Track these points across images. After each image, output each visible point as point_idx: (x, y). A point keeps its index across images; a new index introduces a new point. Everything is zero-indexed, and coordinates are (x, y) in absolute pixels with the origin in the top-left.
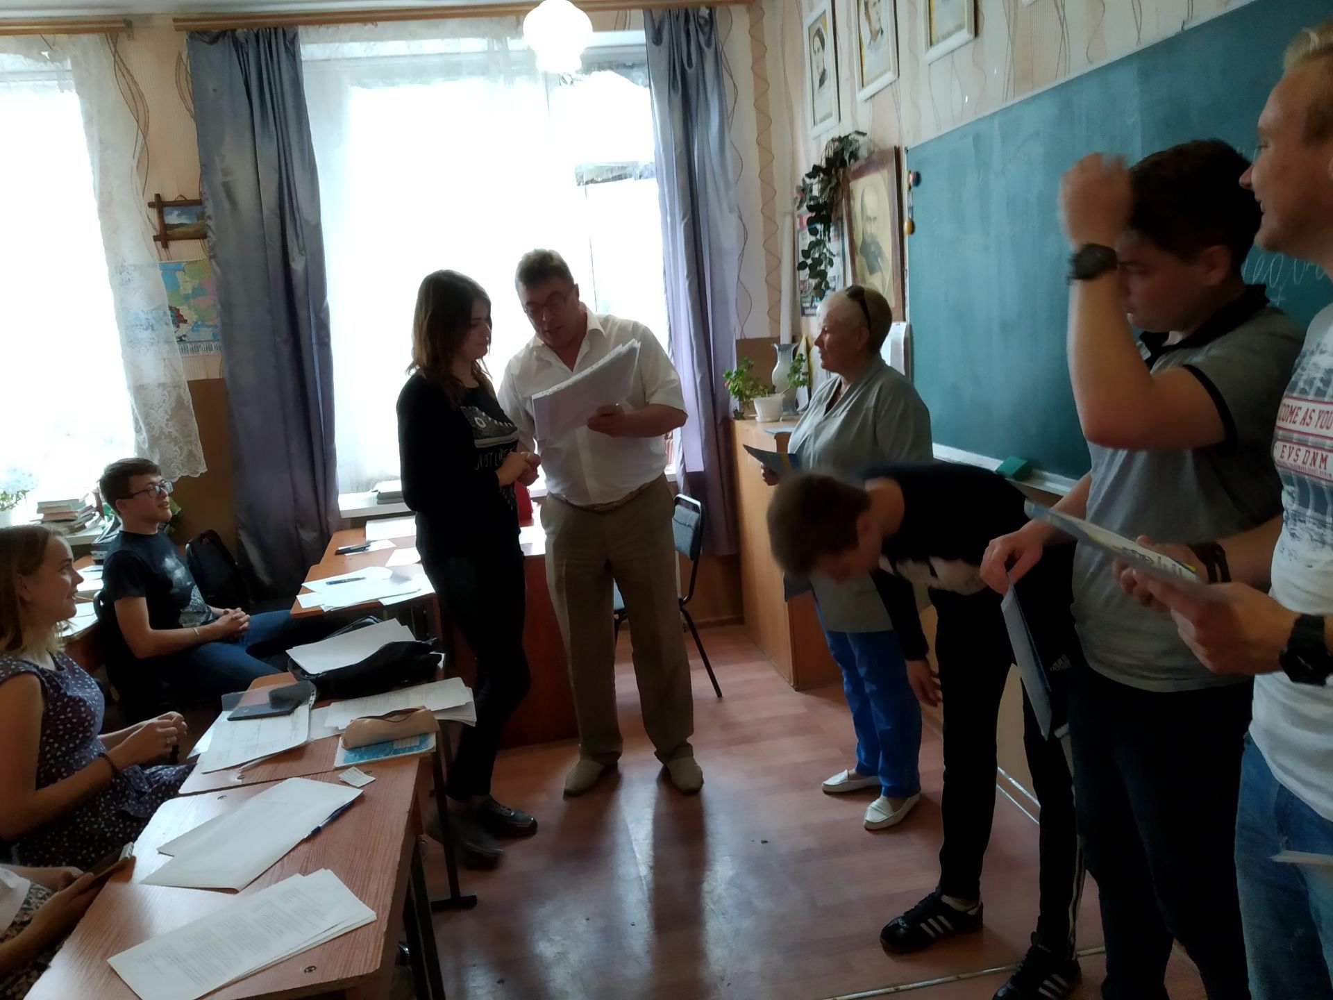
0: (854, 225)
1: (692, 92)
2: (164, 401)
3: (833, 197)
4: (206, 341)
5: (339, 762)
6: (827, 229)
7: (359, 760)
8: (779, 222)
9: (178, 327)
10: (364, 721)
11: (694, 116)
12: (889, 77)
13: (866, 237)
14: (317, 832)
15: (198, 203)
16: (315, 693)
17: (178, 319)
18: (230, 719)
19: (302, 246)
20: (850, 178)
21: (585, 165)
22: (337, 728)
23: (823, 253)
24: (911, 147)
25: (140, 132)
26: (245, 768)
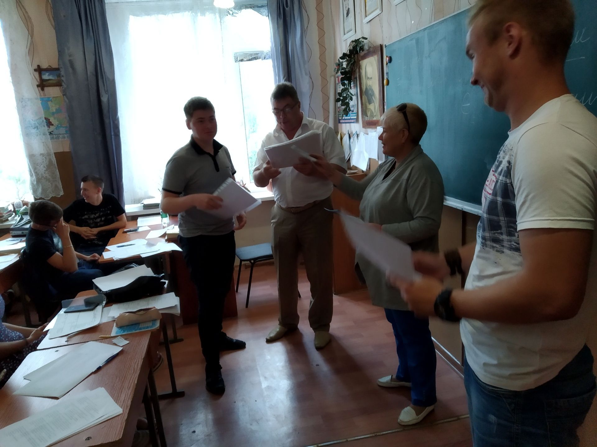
0: (362, 81)
1: (288, 19)
2: (43, 162)
3: (353, 68)
4: (62, 134)
5: (113, 334)
6: (350, 83)
7: (123, 332)
8: (328, 79)
9: (49, 127)
10: (125, 314)
11: (289, 28)
12: (378, 12)
13: (367, 87)
14: (99, 369)
15: (58, 69)
16: (105, 300)
17: (49, 124)
18: (65, 312)
19: (106, 90)
20: (360, 59)
21: (239, 52)
22: (114, 317)
23: (348, 94)
24: (387, 45)
25: (29, 36)
26: (70, 337)
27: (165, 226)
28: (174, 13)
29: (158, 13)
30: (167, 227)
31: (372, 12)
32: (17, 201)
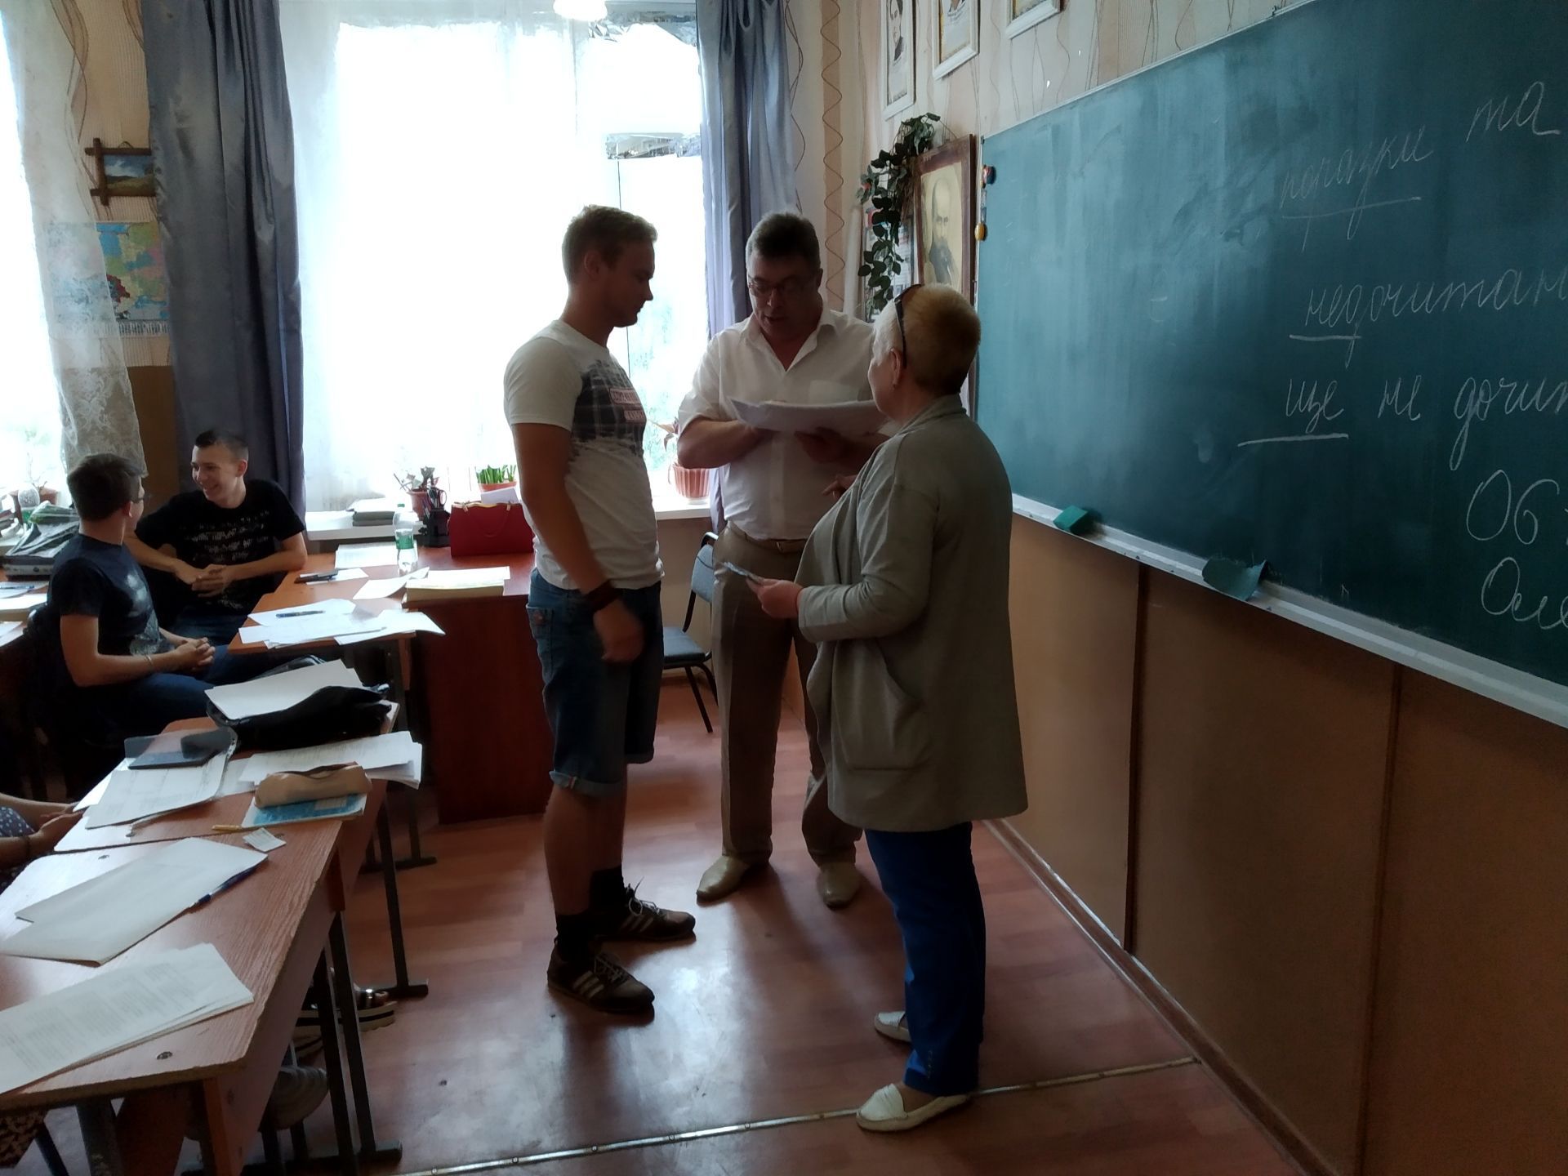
1: (748, 55)
2: (98, 390)
3: (903, 191)
4: (152, 320)
5: (247, 823)
6: (895, 233)
7: (271, 821)
8: (844, 216)
9: (119, 301)
10: (281, 776)
11: (749, 78)
12: (969, 52)
13: (936, 242)
14: (205, 901)
15: (147, 152)
16: (235, 741)
17: (118, 292)
18: (131, 768)
19: (270, 212)
20: (922, 170)
21: (619, 134)
22: (253, 783)
23: (888, 256)
24: (988, 137)
25: (76, 61)
26: (138, 825)
27: (406, 571)
28: (455, 24)
29: (415, 22)
30: (411, 572)
31: (955, 52)
32: (24, 488)
